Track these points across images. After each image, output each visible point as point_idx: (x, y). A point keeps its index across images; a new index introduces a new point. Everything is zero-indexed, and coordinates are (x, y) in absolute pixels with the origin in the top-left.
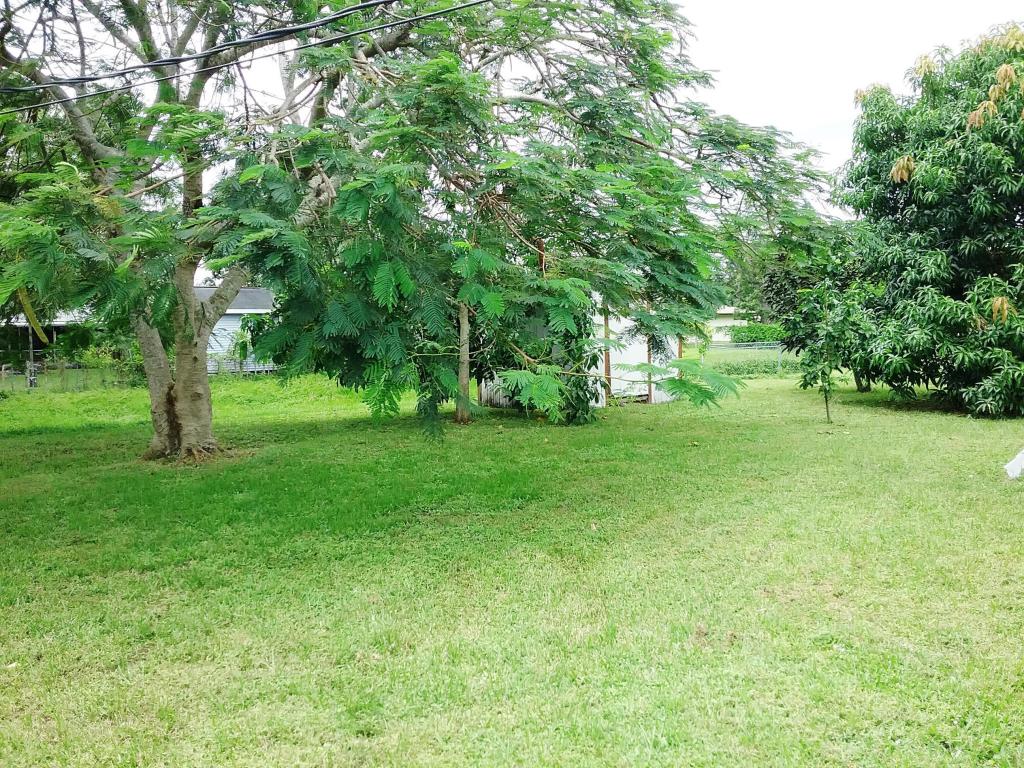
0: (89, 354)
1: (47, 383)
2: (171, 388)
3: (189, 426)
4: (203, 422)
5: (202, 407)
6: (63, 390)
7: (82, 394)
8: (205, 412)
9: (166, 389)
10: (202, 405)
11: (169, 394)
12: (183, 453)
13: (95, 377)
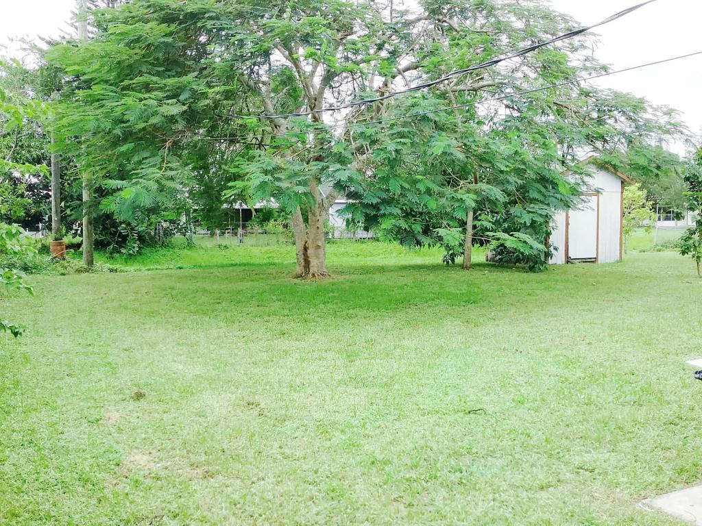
0: (270, 225)
1: (249, 241)
2: (306, 242)
3: (314, 262)
4: (321, 260)
5: (320, 253)
6: (257, 246)
7: (267, 248)
8: (321, 256)
9: (303, 243)
10: (321, 252)
11: (305, 245)
12: (310, 275)
13: (274, 238)
